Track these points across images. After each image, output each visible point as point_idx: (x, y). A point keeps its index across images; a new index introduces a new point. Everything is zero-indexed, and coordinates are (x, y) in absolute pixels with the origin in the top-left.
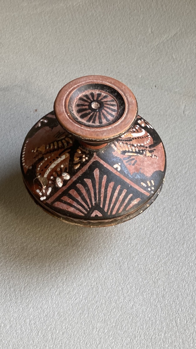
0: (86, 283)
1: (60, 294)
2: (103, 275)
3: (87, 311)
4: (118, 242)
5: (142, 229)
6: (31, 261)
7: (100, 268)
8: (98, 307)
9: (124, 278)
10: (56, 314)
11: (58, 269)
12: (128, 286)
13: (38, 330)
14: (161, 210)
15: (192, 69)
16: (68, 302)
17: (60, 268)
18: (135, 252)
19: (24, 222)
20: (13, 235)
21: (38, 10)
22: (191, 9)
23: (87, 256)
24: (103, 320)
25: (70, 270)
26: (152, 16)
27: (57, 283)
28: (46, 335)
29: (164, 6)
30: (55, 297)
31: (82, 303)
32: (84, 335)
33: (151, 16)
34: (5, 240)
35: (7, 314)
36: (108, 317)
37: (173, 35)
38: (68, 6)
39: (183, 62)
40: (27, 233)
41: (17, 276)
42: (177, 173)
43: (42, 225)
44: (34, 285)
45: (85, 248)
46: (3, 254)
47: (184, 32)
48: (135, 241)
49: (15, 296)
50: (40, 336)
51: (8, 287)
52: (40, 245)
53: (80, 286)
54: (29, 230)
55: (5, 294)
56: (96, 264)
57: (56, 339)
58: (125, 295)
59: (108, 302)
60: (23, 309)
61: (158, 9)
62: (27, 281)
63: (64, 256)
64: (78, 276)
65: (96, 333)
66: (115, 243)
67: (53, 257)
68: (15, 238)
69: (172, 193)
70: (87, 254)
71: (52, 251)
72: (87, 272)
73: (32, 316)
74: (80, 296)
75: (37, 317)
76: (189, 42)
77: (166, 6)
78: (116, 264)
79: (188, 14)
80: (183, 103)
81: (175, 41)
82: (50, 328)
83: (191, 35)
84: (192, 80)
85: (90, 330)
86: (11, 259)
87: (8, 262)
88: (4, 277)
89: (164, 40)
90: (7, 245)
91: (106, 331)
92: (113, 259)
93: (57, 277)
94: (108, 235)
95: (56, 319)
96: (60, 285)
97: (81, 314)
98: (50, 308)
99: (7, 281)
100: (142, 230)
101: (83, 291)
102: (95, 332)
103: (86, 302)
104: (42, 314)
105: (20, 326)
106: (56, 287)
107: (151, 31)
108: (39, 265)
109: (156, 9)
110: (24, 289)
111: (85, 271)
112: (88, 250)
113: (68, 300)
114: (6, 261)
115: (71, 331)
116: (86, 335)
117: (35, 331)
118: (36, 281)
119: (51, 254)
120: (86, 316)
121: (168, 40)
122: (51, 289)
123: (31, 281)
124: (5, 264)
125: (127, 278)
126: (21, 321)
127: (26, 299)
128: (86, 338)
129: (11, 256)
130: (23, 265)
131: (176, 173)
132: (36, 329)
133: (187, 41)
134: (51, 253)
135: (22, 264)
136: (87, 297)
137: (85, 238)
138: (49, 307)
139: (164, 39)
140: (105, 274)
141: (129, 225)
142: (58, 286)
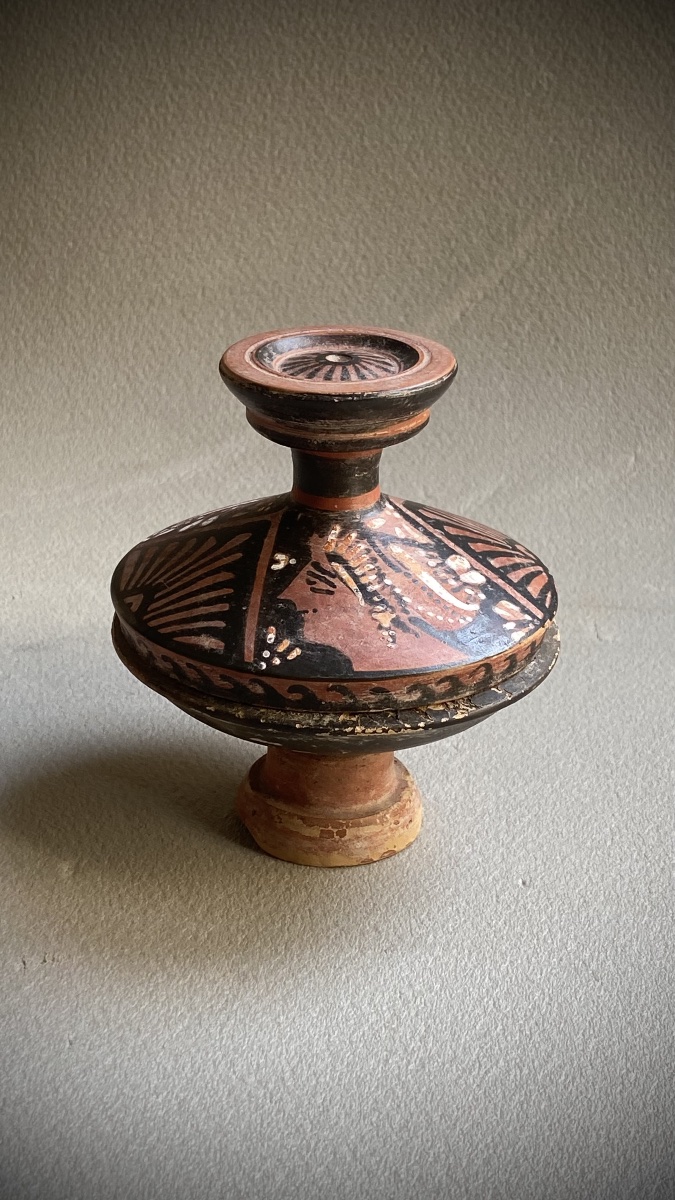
0: (500, 1027)
1: (424, 1067)
2: (547, 999)
3: (541, 1094)
4: (556, 918)
5: (615, 880)
6: (285, 1001)
7: (529, 987)
8: (574, 1078)
9: (622, 997)
10: (438, 1118)
11: (389, 1009)
12: (645, 1014)
13: (394, 1168)
14: (651, 834)
15: (575, 554)
16: (462, 1081)
17: (394, 1006)
18: (622, 932)
19: (217, 914)
20: (195, 950)
21: (76, 499)
22: (522, 428)
23: (470, 965)
24: (606, 1106)
25: (429, 1005)
26: (417, 462)
27: (401, 1042)
28: (427, 1175)
29: (444, 436)
30: (410, 1076)
31: (512, 1077)
32: (563, 1154)
33: (413, 463)
34: (172, 965)
35: (263, 1145)
36: (618, 1096)
37: (491, 493)
38: (164, 480)
39: (545, 544)
40: (240, 939)
41: (253, 1044)
42: (653, 752)
43: (284, 916)
44: (323, 1060)
45: (453, 948)
46: (178, 998)
47: (522, 483)
48: (608, 908)
49: (268, 1095)
50: (408, 1182)
51: (234, 1077)
52: (299, 961)
53: (485, 1036)
54: (243, 932)
55: (229, 1094)
56: (511, 979)
57: (467, 1180)
58: (647, 1035)
59: (599, 1060)
60: (311, 1123)
61: (428, 444)
62: (296, 1053)
63: (392, 975)
64: (463, 1016)
65: (602, 1141)
66: (546, 922)
67: (354, 983)
68: (204, 956)
69: (663, 794)
70: (469, 959)
71: (345, 969)
72: (491, 1002)
73: (353, 1137)
74: (498, 1062)
75: (373, 1137)
76: (542, 500)
77: (450, 435)
78: (576, 969)
79: (517, 441)
80: (585, 621)
81: (503, 506)
82: (432, 1155)
83: (543, 484)
84: (588, 576)
85: (576, 1137)
86: (212, 1007)
87: (206, 1016)
88: (207, 1054)
89: (470, 507)
90: (185, 977)
91: (633, 1131)
92: (561, 960)
93: (393, 1029)
94: (513, 907)
95: (444, 1131)
96: (413, 1044)
97: (525, 1105)
98: (406, 1105)
99: (223, 1063)
100: (618, 884)
101: (500, 1049)
102: (598, 1139)
103: (526, 1071)
104: (387, 1125)
105: (322, 1167)
106: (400, 1052)
107: (426, 494)
108: (318, 1009)
109: (424, 446)
110: (294, 1074)
111: (483, 999)
112: (466, 951)
113: (460, 1077)
114: (199, 1015)
115: (512, 1152)
116: (570, 1150)
117: (383, 1173)
118: (324, 1047)
119: (347, 977)
120: (542, 1107)
121: (481, 507)
122: (387, 1061)
123: (309, 1050)
124: (197, 1022)
125: (630, 997)
126: (321, 1154)
127: (314, 1097)
128: (575, 1159)
129: (211, 1000)
130: (262, 1017)
131: (649, 752)
132: (385, 1166)
133: (537, 499)
134: (344, 976)
135: (256, 1013)
136: (521, 1060)
137: (443, 926)
138: (402, 1105)
139: (468, 505)
140: (555, 999)
141: (568, 878)
142: (409, 1050)
